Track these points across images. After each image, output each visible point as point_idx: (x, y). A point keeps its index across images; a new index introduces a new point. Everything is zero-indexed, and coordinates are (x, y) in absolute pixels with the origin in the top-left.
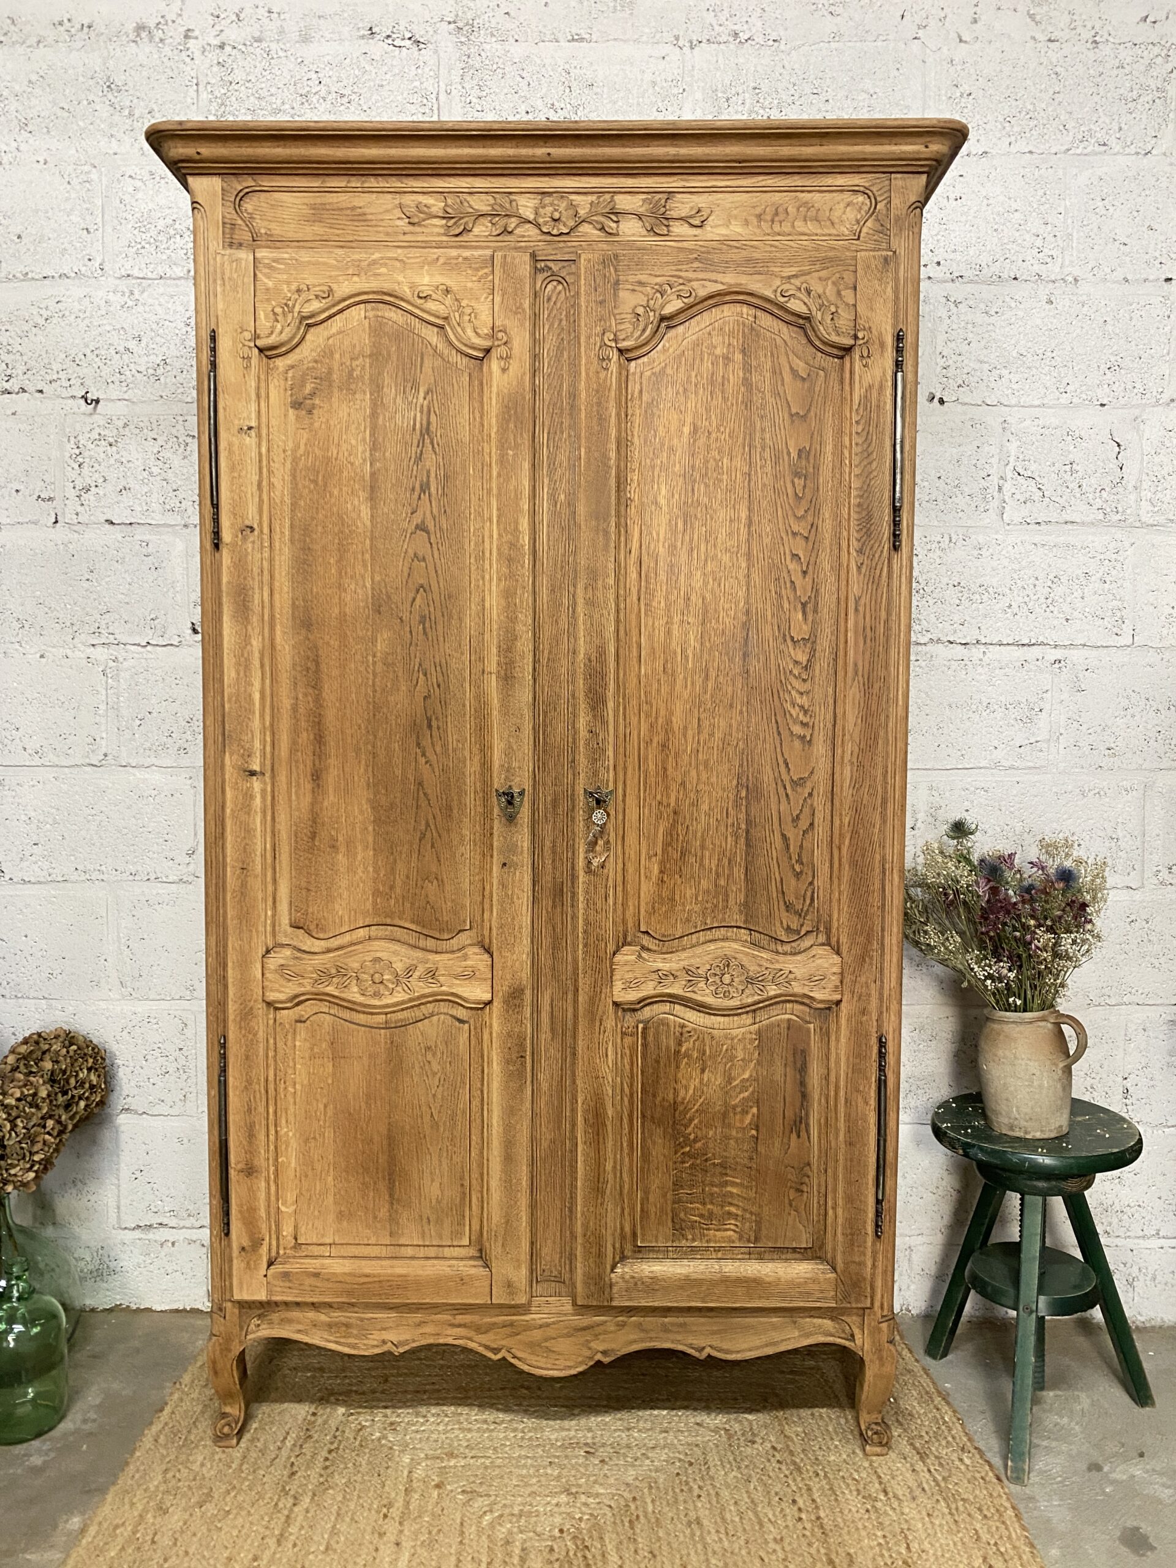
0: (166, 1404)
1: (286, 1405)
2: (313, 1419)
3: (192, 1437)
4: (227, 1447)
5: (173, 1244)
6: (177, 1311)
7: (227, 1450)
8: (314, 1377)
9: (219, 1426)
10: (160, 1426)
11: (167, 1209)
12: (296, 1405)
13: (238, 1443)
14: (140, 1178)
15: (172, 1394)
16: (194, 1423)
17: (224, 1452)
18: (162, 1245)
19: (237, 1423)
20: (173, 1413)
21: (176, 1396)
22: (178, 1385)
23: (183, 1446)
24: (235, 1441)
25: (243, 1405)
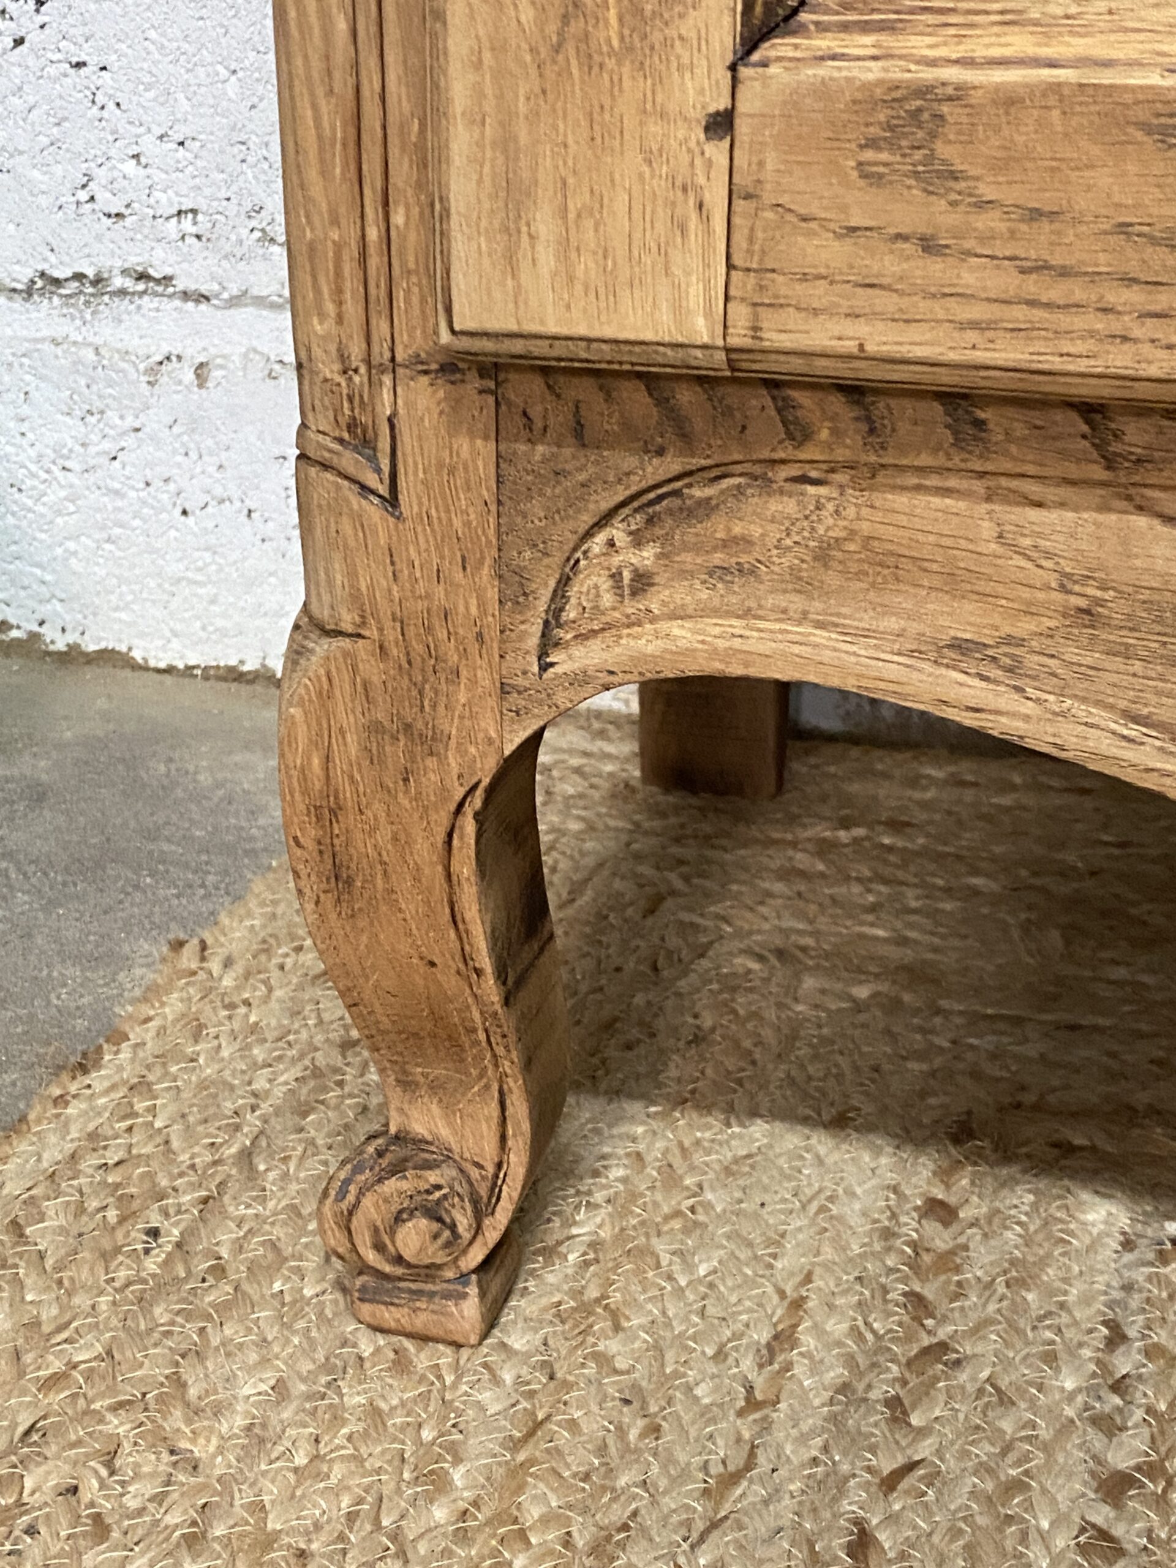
0: (118, 1037)
1: (759, 1131)
2: (940, 1238)
3: (225, 1238)
4: (423, 1338)
5: (201, 371)
6: (235, 675)
7: (422, 1359)
8: (893, 1006)
9: (372, 1212)
10: (54, 1153)
11: (167, 201)
12: (822, 1143)
13: (491, 1322)
14: (34, 38)
15: (153, 993)
16: (246, 1156)
17: (401, 1364)
18: (154, 371)
19: (481, 1212)
20: (141, 1087)
21: (173, 1006)
22: (188, 958)
23: (163, 1286)
24: (470, 1309)
25: (519, 1109)
